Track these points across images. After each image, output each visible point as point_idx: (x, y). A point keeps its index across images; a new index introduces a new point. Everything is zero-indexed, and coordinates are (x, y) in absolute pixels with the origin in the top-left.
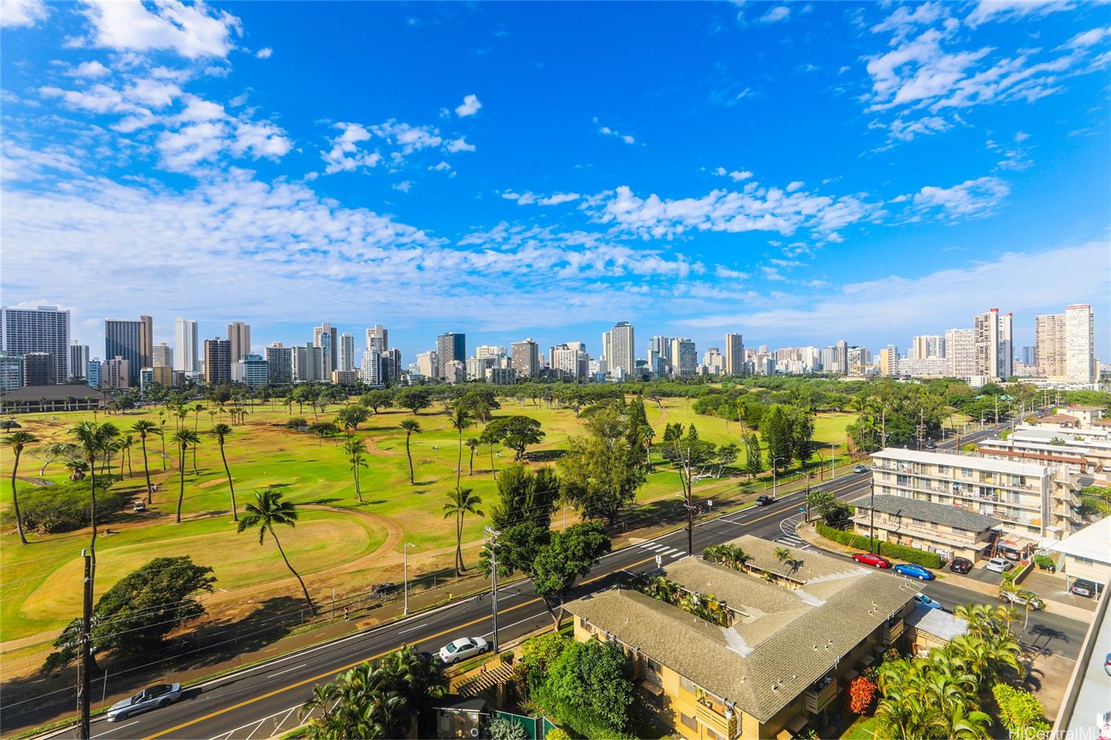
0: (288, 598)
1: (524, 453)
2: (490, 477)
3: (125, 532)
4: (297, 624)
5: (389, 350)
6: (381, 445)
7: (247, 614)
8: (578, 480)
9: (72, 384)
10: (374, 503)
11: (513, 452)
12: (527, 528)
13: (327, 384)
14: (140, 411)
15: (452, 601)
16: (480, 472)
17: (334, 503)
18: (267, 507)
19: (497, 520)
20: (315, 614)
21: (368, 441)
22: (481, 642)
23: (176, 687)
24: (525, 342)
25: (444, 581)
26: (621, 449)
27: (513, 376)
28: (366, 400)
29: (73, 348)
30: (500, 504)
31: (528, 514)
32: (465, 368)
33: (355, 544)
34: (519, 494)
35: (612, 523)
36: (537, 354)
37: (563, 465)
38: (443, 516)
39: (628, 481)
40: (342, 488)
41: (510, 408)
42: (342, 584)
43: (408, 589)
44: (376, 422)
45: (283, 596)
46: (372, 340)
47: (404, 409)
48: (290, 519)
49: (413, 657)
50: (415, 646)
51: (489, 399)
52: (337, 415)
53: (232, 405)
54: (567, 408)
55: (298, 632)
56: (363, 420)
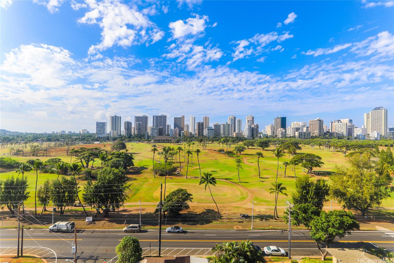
0: (213, 210)
1: (312, 171)
2: (294, 180)
3: (174, 179)
4: (215, 220)
5: (254, 124)
6: (249, 161)
7: (201, 212)
8: (341, 189)
9: (167, 135)
10: (244, 182)
11: (307, 170)
12: (308, 206)
13: (232, 137)
14: (181, 144)
15: (271, 229)
16: (289, 177)
17: (231, 180)
18: (207, 178)
19: (294, 199)
20: (221, 218)
21: (244, 159)
22: (282, 251)
23: (181, 228)
24: (316, 120)
25: (269, 220)
26: (371, 176)
27: (309, 135)
28: (245, 143)
29: (167, 125)
30: (296, 192)
31: (310, 200)
32: (286, 132)
33: (236, 197)
34: (306, 190)
35: (363, 215)
36: (323, 125)
37: (332, 179)
38: (269, 193)
39: (376, 194)
40: (233, 175)
41: (306, 149)
42: (230, 210)
43: (254, 218)
44: (248, 152)
45: (212, 209)
46: (248, 121)
47: (259, 148)
48: (214, 183)
49: (251, 246)
50: (252, 242)
51: (296, 145)
52: (234, 149)
53: (203, 143)
54: (339, 151)
55: (215, 223)
56: (243, 151)
